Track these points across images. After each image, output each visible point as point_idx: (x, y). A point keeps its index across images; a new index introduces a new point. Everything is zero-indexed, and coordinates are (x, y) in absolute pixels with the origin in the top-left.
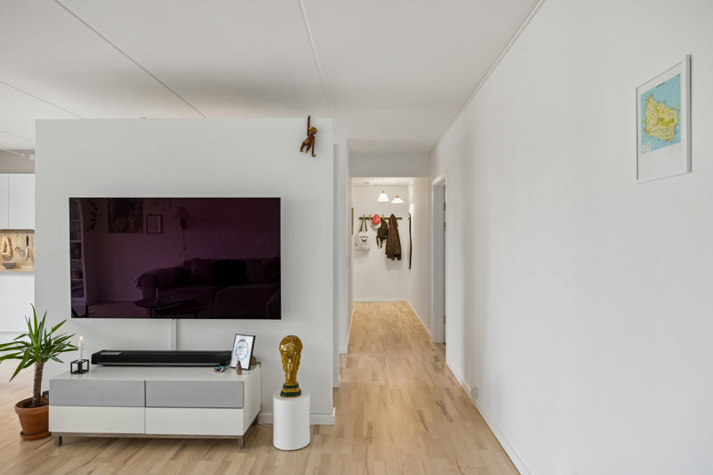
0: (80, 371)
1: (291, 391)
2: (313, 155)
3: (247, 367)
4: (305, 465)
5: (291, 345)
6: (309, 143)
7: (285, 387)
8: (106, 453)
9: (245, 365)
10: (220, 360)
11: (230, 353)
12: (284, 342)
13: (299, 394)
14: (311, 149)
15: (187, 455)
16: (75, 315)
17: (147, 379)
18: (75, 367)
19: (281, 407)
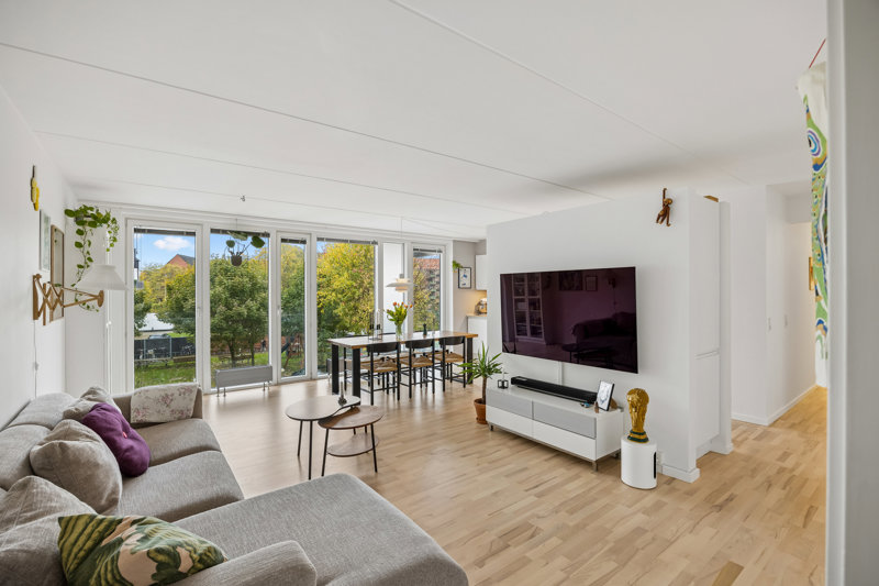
0: (503, 387)
1: (638, 436)
2: (668, 225)
3: (606, 408)
4: (637, 501)
5: (635, 397)
6: (665, 215)
7: (632, 432)
8: (511, 443)
9: (605, 406)
10: (589, 398)
11: (596, 394)
12: (631, 393)
13: (646, 440)
14: (665, 220)
15: (556, 461)
16: (506, 350)
17: (535, 400)
18: (500, 384)
19: (627, 448)
